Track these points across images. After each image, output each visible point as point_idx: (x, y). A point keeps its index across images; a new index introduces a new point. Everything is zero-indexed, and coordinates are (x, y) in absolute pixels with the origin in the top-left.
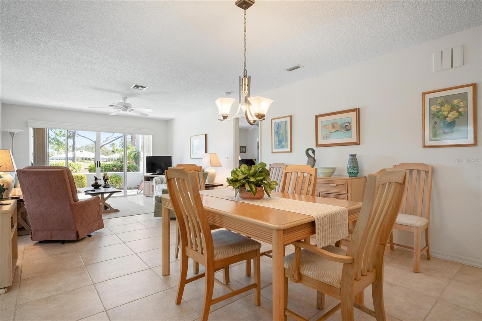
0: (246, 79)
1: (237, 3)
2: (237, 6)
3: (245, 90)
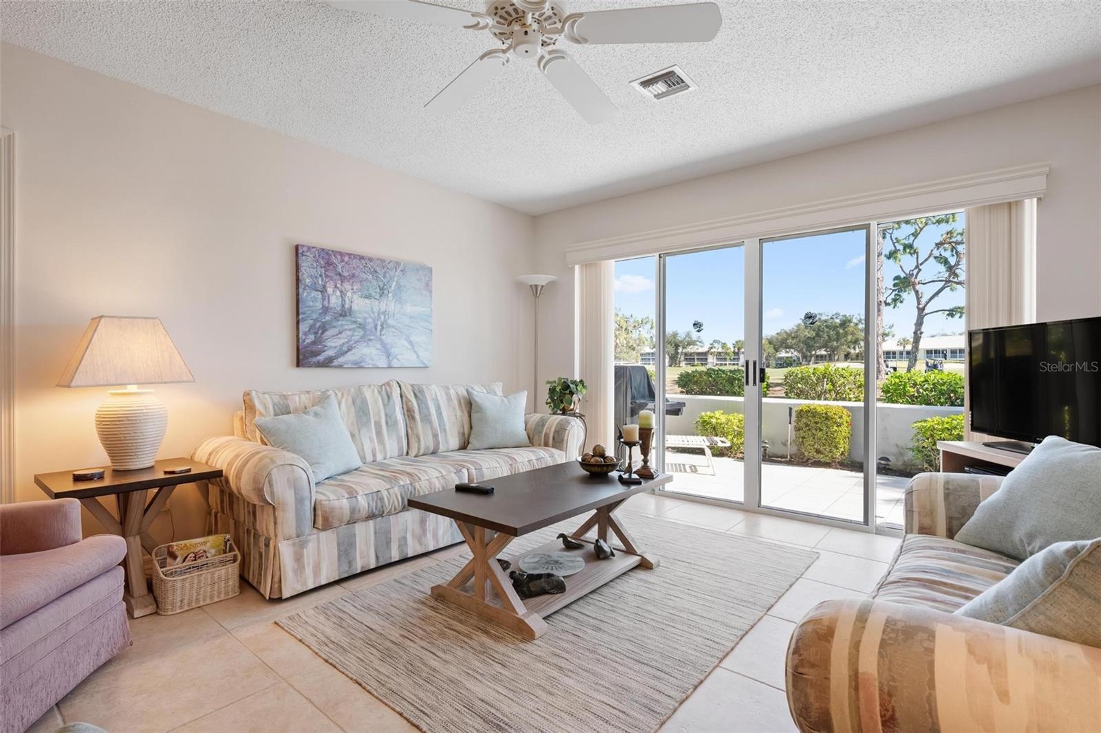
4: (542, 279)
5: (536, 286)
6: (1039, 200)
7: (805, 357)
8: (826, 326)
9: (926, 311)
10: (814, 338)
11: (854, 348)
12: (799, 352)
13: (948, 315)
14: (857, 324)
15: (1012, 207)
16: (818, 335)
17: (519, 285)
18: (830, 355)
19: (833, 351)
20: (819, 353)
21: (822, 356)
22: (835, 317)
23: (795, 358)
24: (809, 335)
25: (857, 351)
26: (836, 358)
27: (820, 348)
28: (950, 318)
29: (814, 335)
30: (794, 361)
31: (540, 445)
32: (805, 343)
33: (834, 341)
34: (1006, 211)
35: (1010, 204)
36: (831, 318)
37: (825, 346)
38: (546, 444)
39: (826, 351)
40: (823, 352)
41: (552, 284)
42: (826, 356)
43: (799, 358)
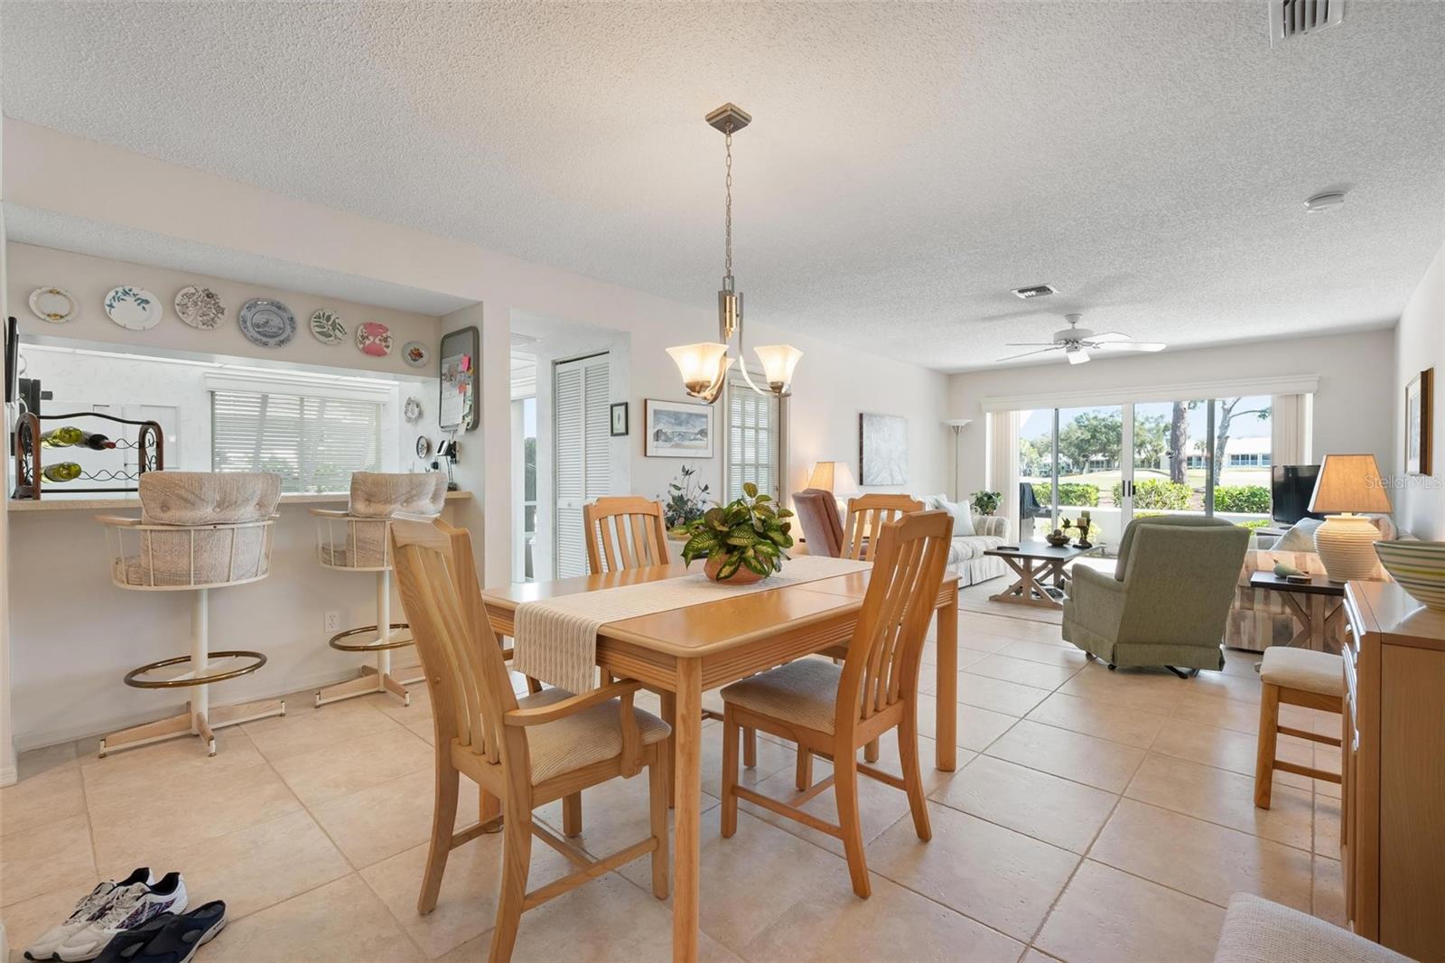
0: (734, 298)
1: (712, 118)
2: (711, 125)
3: (731, 326)
4: (962, 423)
5: (958, 427)
6: (1314, 394)
7: (1076, 463)
8: (1105, 426)
9: (1232, 413)
10: (1088, 441)
11: (1139, 453)
12: (1069, 457)
13: (1260, 416)
14: (1142, 424)
15: (1299, 397)
16: (1093, 437)
17: (942, 425)
18: (1108, 462)
19: (1113, 457)
20: (1094, 458)
21: (1098, 462)
22: (1115, 414)
23: (1064, 465)
24: (1082, 437)
25: (1143, 455)
26: (1116, 464)
27: (1095, 452)
28: (1261, 419)
29: (1089, 437)
30: (1063, 468)
31: (983, 535)
32: (1077, 446)
33: (1114, 444)
34: (1295, 399)
35: (1297, 396)
36: (1111, 416)
37: (1103, 450)
38: (989, 534)
39: (1104, 456)
40: (1099, 457)
41: (968, 424)
42: (1103, 462)
43: (1069, 465)
